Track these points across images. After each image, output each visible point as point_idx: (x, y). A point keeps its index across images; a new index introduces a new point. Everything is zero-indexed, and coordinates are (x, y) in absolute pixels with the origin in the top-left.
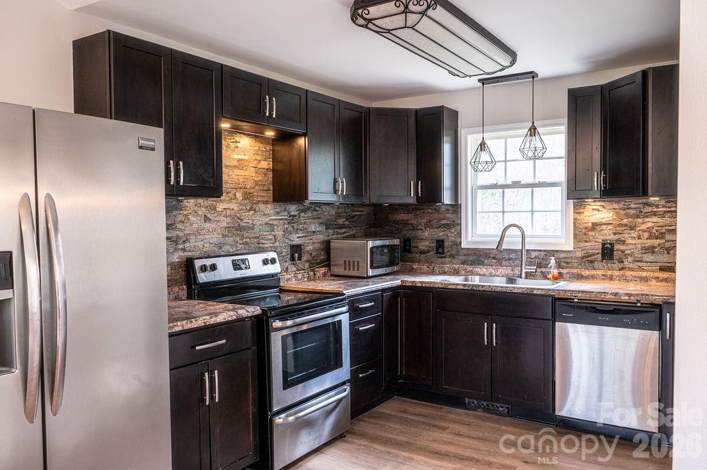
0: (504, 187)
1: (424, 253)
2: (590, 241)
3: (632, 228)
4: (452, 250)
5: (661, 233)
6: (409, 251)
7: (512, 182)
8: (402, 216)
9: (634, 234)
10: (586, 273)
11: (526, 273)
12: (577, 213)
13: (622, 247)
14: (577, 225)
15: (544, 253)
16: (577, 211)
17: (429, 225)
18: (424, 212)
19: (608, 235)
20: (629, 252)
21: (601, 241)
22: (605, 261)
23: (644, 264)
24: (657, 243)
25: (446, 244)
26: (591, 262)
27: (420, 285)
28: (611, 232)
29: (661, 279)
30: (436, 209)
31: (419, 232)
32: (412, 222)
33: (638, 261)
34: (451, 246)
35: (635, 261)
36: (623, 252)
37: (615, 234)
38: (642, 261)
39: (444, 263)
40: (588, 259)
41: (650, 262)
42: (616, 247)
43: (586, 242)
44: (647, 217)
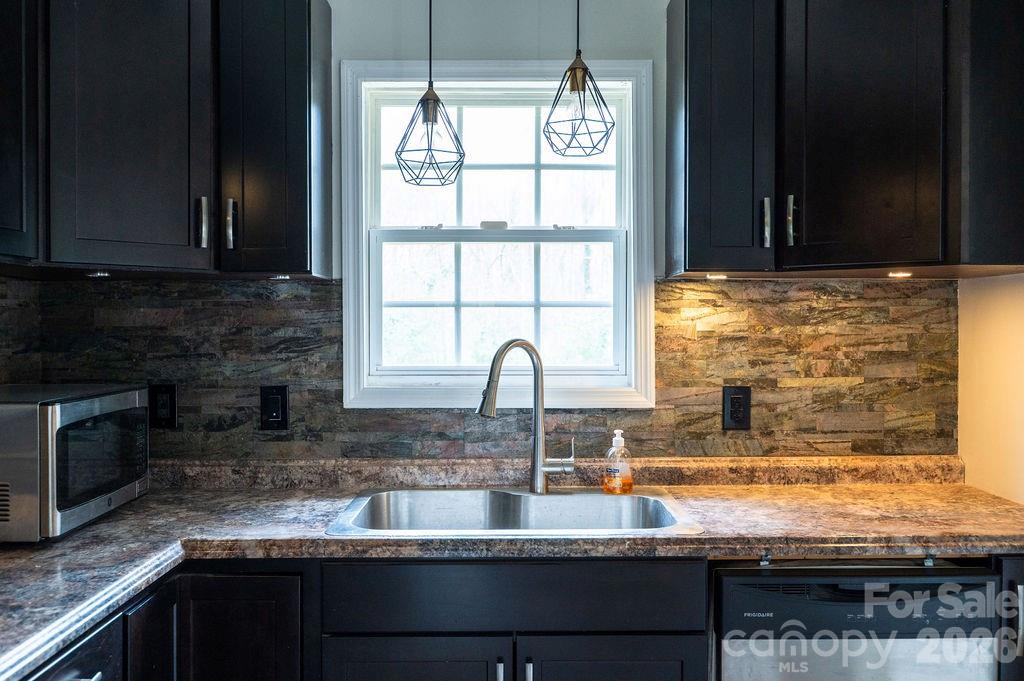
0: (459, 236)
1: (220, 428)
2: (695, 384)
3: (793, 350)
4: (313, 416)
5: (854, 362)
6: (170, 424)
7: (483, 224)
8: (144, 314)
9: (797, 363)
10: (690, 464)
11: (548, 477)
12: (666, 310)
13: (769, 397)
14: (664, 343)
15: (581, 417)
16: (664, 305)
17: (237, 340)
18: (217, 304)
19: (738, 367)
20: (785, 409)
21: (720, 381)
22: (730, 433)
23: (819, 438)
24: (848, 384)
25: (293, 398)
26: (700, 436)
27: (260, 554)
28: (745, 359)
29: (863, 472)
30: (260, 296)
31: (205, 362)
32: (180, 333)
33: (806, 431)
34: (310, 406)
35: (800, 430)
36: (771, 407)
37: (753, 364)
38: (812, 430)
39: (285, 456)
40: (692, 428)
41: (832, 432)
42: (757, 396)
43: (686, 385)
44: (825, 321)
